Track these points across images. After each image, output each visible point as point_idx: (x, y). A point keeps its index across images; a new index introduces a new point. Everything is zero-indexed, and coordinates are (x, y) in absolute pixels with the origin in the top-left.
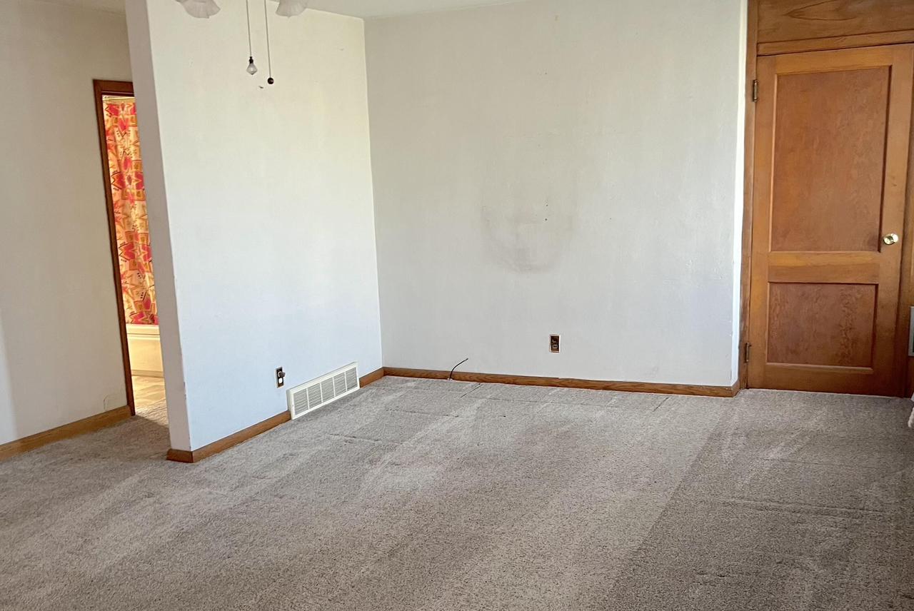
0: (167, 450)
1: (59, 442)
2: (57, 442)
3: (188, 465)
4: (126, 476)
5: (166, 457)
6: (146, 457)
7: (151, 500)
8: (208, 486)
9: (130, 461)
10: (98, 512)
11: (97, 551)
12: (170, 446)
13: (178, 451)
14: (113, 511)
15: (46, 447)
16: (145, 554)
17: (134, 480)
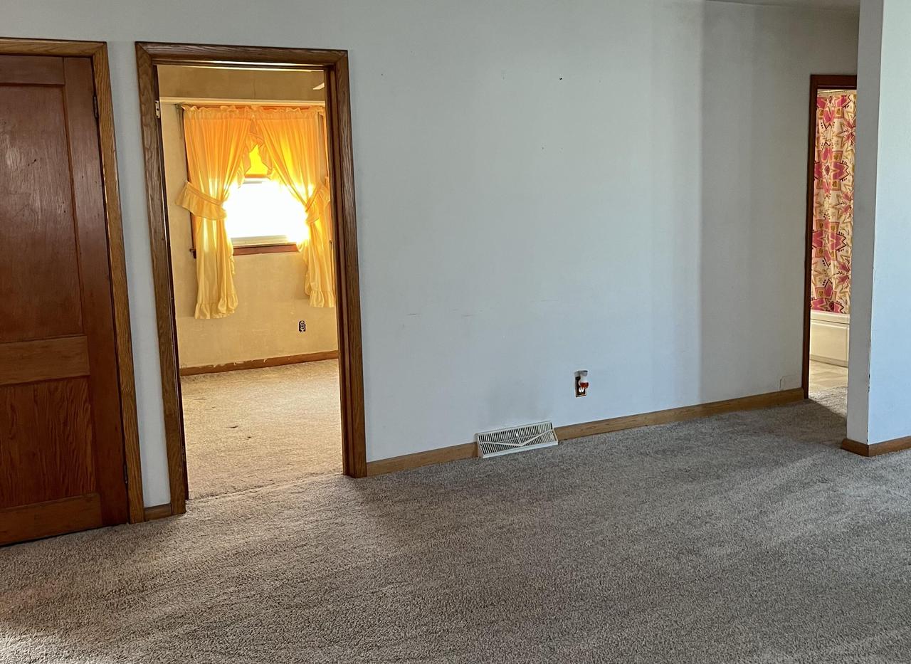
0: (842, 439)
1: (737, 413)
2: (734, 413)
3: (863, 458)
4: (800, 457)
5: (839, 445)
6: (820, 442)
7: (824, 486)
8: (885, 484)
9: (804, 443)
10: (772, 487)
11: (771, 524)
12: (846, 435)
13: (854, 442)
14: (786, 489)
15: (725, 415)
16: (819, 538)
17: (807, 462)
